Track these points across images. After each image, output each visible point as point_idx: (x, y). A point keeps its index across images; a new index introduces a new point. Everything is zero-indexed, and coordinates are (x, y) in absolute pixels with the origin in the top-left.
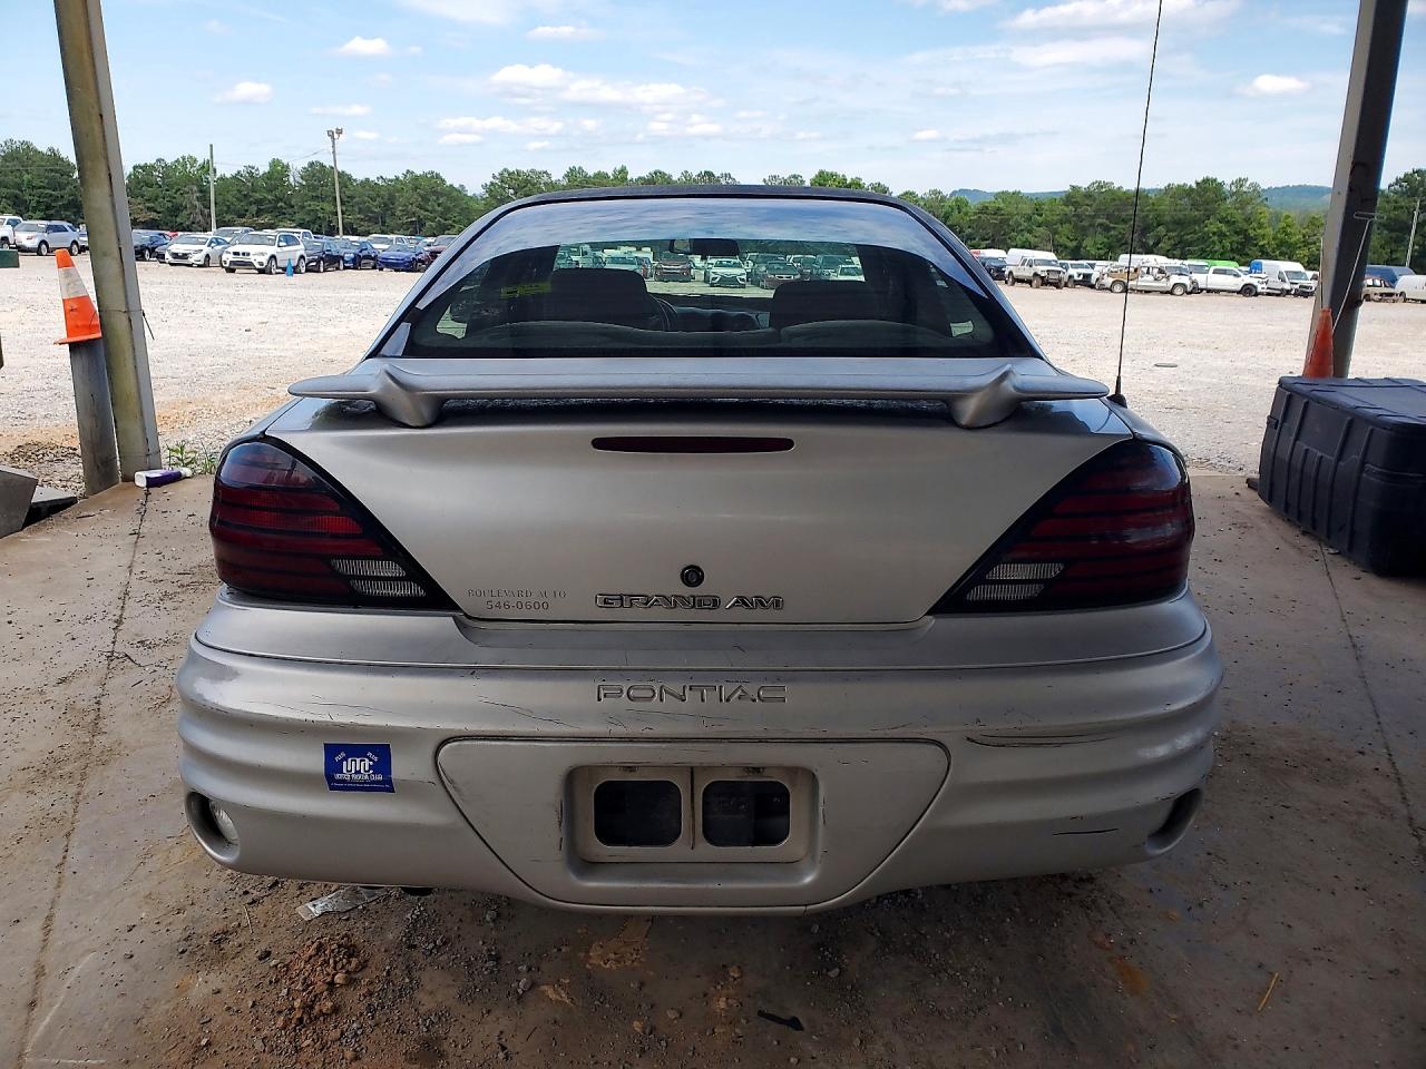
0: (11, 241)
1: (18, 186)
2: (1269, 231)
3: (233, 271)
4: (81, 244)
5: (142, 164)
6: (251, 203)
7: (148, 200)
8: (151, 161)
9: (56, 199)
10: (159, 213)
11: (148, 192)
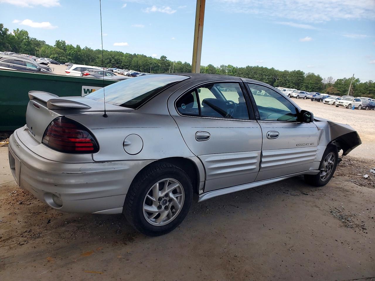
0: (291, 95)
1: (308, 83)
3: (338, 107)
4: (307, 97)
5: (340, 79)
6: (368, 91)
7: (338, 88)
8: (342, 78)
9: (316, 87)
10: (340, 91)
11: (339, 86)
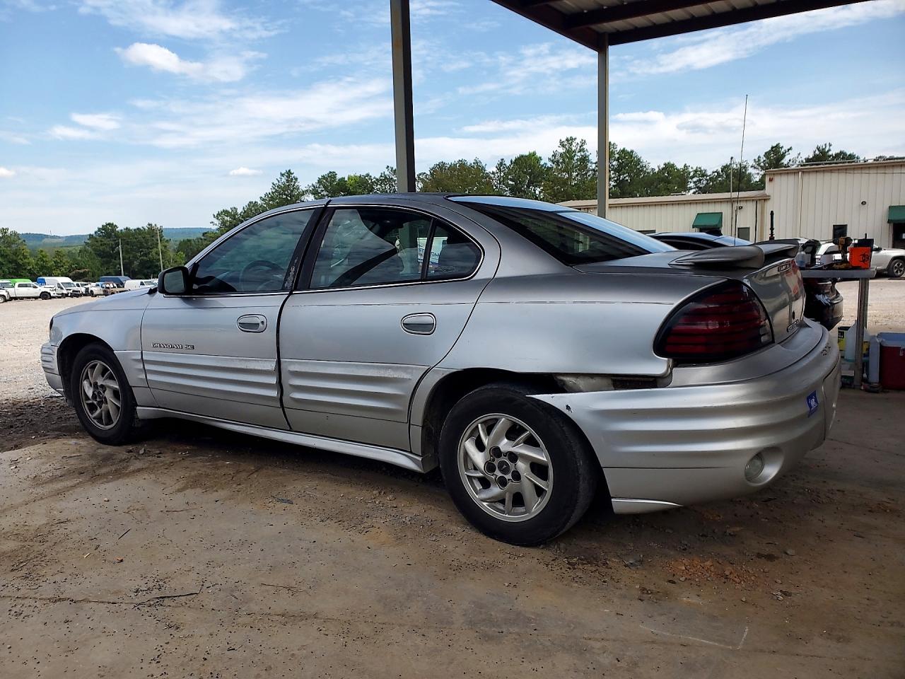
2: (32, 260)
